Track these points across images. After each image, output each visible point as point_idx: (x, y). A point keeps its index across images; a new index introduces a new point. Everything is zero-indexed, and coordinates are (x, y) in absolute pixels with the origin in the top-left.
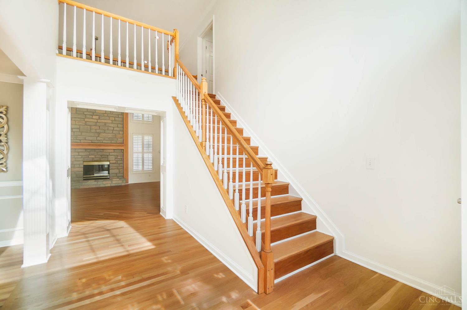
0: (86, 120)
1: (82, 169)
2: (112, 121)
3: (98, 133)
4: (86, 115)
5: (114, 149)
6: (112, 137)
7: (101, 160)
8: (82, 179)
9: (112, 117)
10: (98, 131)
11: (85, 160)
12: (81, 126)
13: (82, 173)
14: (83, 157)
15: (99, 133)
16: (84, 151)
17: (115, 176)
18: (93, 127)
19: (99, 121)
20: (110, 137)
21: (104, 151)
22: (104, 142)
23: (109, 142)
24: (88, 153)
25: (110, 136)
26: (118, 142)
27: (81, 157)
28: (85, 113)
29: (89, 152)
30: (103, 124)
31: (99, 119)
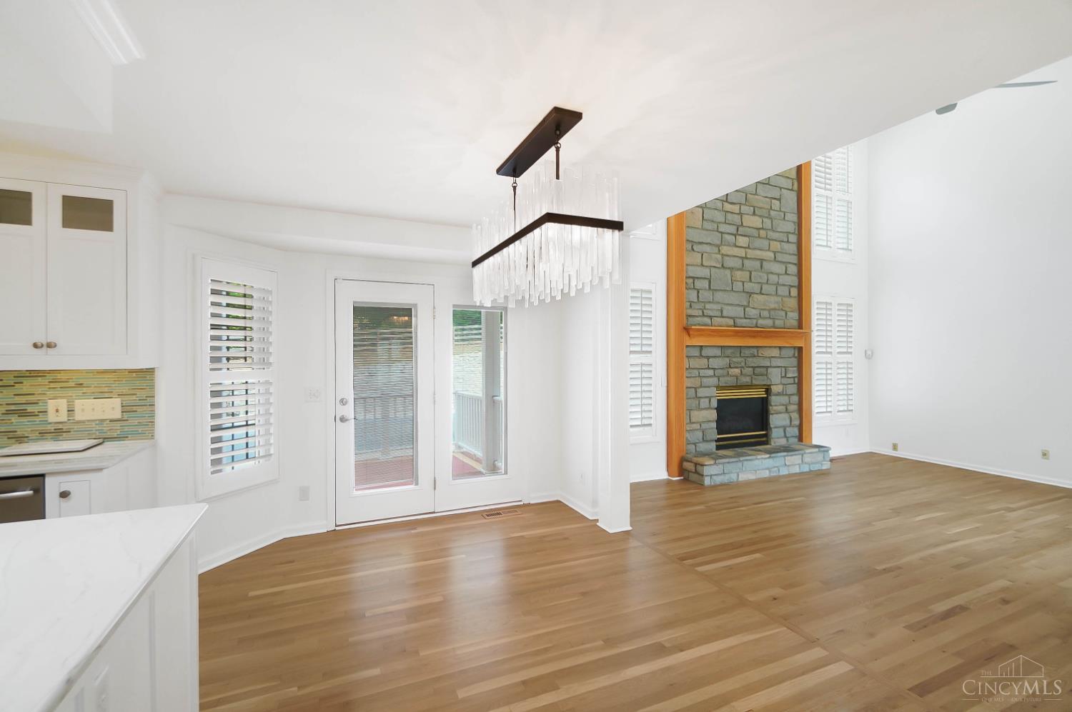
0: (725, 250)
1: (713, 415)
2: (775, 253)
3: (748, 292)
4: (722, 233)
5: (780, 347)
6: (776, 306)
7: (754, 382)
8: (714, 445)
9: (776, 240)
10: (749, 286)
11: (723, 382)
12: (713, 270)
13: (714, 425)
14: (718, 372)
15: (750, 294)
16: (718, 352)
17: (782, 438)
18: (739, 273)
19: (751, 253)
20: (772, 306)
21: (761, 351)
22: (761, 322)
23: (769, 322)
24: (727, 360)
25: (772, 302)
26: (788, 324)
27: (711, 372)
28: (723, 228)
29: (728, 357)
30: (758, 263)
31: (749, 248)
